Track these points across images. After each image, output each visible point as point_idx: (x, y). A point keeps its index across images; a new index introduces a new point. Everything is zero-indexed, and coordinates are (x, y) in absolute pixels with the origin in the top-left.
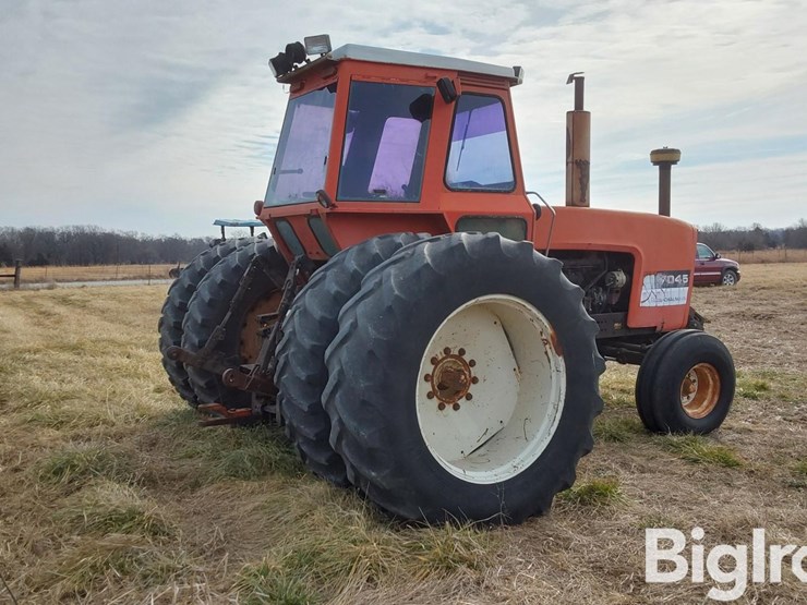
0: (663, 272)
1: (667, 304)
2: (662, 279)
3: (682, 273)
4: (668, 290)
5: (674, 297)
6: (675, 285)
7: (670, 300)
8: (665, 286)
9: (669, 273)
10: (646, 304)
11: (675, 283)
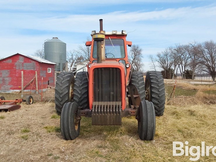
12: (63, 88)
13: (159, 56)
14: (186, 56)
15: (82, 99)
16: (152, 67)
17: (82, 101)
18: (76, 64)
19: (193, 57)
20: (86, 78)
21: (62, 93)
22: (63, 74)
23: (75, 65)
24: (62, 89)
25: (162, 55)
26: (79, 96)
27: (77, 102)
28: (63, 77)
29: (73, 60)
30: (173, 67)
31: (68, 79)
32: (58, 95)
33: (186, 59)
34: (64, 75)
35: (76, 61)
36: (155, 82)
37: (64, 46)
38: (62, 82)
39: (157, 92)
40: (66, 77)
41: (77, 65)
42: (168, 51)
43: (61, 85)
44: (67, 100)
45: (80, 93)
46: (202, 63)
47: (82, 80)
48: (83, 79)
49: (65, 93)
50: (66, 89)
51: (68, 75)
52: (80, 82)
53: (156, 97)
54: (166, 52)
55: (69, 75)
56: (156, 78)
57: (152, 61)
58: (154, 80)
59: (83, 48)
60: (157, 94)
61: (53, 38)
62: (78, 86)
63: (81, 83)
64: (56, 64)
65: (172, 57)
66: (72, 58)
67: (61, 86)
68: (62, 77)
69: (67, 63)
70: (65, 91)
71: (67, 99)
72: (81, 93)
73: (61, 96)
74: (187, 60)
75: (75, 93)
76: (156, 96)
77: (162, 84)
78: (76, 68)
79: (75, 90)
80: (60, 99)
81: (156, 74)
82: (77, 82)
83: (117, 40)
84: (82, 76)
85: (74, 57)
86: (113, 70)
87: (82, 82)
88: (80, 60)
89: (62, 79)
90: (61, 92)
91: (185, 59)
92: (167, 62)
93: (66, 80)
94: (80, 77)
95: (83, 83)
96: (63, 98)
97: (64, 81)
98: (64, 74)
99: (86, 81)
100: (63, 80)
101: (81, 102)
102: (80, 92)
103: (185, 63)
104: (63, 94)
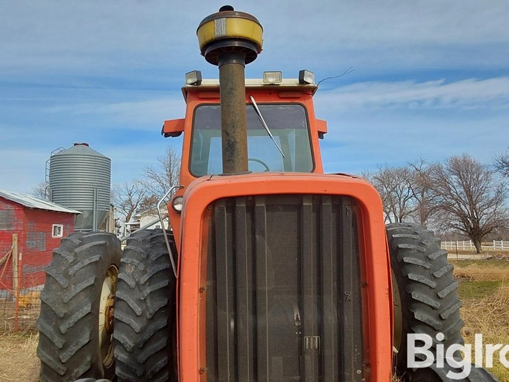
12: (73, 294)
14: (401, 192)
15: (146, 336)
17: (146, 343)
18: (139, 215)
19: (419, 196)
20: (165, 252)
21: (66, 317)
22: (77, 242)
23: (137, 217)
24: (66, 299)
26: (137, 326)
27: (125, 349)
28: (77, 250)
29: (133, 206)
31: (96, 258)
32: (50, 324)
33: (402, 200)
34: (81, 244)
35: (138, 207)
36: (420, 262)
37: (104, 166)
38: (71, 272)
39: (433, 303)
40: (88, 250)
41: (140, 217)
43: (63, 282)
44: (87, 341)
45: (139, 313)
46: (447, 207)
47: (150, 261)
48: (153, 257)
49: (80, 316)
50: (82, 297)
51: (94, 243)
52: (141, 267)
53: (430, 321)
55: (98, 243)
56: (420, 248)
58: (414, 256)
59: (158, 175)
60: (433, 308)
61: (75, 145)
62: (132, 283)
63: (144, 272)
64: (77, 214)
66: (130, 200)
67: (62, 289)
68: (71, 250)
69: (111, 211)
70: (79, 308)
71: (85, 339)
72: (143, 313)
73: (63, 329)
74: (404, 202)
75: (118, 315)
76: (431, 318)
77: (445, 270)
78: (139, 225)
79: (119, 299)
80: (59, 342)
81: (417, 234)
82: (129, 270)
83: (281, 107)
84: (148, 246)
85: (135, 198)
86: (318, 210)
87: (148, 271)
88: (148, 205)
89: (71, 259)
90: (61, 311)
91: (400, 199)
93: (87, 262)
94: (139, 249)
95: (151, 271)
96: (69, 336)
97: (76, 267)
98: (81, 239)
99: (163, 266)
100: (75, 262)
101: (142, 349)
102: (138, 310)
103: (401, 210)
104: (72, 321)
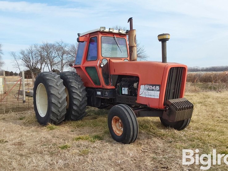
0: (148, 84)
1: (149, 97)
2: (147, 87)
3: (156, 85)
4: (150, 91)
5: (152, 95)
6: (153, 90)
7: (151, 95)
8: (148, 90)
9: (150, 85)
10: (141, 95)
11: (153, 89)
12: (61, 91)
13: (22, 53)
16: (15, 66)
21: (61, 98)
24: (60, 93)
25: (26, 52)
30: (39, 66)
42: (34, 49)
45: (81, 96)
50: (64, 92)
54: (30, 49)
57: (15, 59)
65: (37, 55)
70: (64, 95)
73: (61, 102)
75: (75, 96)
80: (59, 106)
90: (60, 96)
92: (32, 61)
93: (61, 81)
